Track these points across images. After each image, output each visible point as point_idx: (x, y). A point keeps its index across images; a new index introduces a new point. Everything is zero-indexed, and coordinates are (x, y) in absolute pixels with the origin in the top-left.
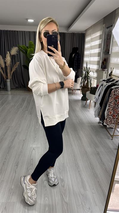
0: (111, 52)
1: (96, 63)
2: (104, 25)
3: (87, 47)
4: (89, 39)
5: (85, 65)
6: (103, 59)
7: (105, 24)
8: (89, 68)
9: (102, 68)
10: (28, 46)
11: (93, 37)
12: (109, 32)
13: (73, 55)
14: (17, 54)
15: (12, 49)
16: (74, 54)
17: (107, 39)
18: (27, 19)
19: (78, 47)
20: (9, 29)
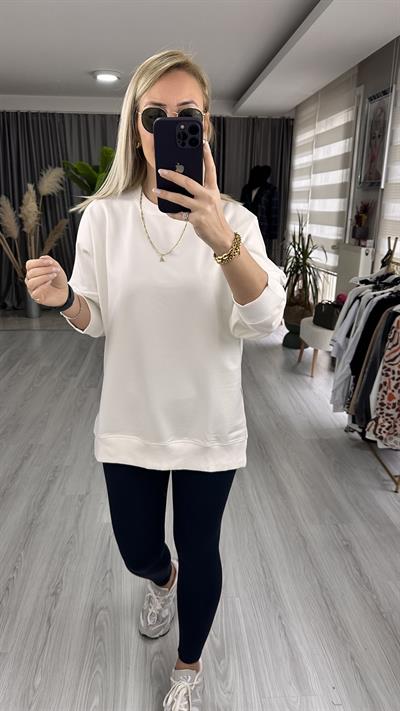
0: (386, 181)
1: (334, 219)
2: (361, 90)
3: (301, 165)
4: (308, 139)
5: (293, 227)
6: (360, 205)
7: (362, 87)
8: (310, 236)
9: (354, 236)
10: (99, 164)
11: (323, 130)
12: (379, 111)
13: (254, 193)
14: (62, 192)
15: (43, 173)
16: (254, 188)
17: (372, 137)
18: (94, 74)
19: (269, 164)
20: (34, 108)
